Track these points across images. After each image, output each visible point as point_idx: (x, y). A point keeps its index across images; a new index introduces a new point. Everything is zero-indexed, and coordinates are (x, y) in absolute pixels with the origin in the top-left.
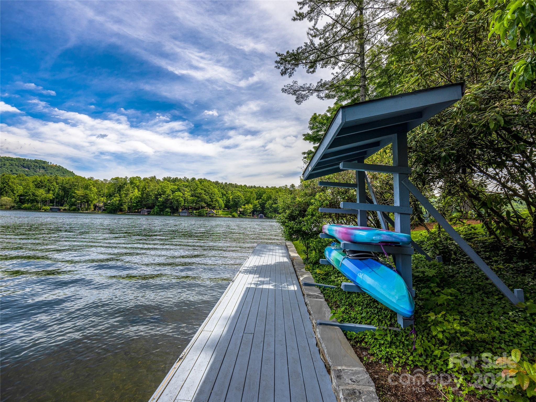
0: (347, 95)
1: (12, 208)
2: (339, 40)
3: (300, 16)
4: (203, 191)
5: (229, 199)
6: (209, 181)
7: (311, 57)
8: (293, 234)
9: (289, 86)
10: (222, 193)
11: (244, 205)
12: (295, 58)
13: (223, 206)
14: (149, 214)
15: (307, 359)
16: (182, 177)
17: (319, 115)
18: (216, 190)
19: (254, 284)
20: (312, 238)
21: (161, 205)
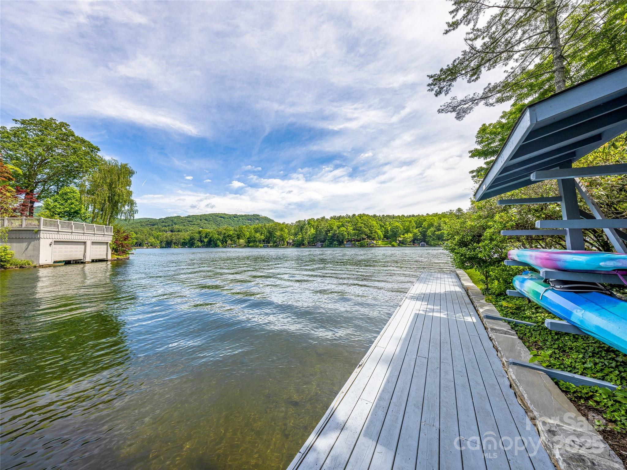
0: (532, 90)
1: (245, 247)
2: (512, 28)
3: (454, 25)
4: (363, 225)
5: (388, 229)
6: (368, 215)
7: (472, 64)
8: (465, 262)
9: (446, 104)
10: (380, 225)
11: (403, 235)
12: (452, 72)
13: (382, 236)
14: (322, 247)
15: (498, 399)
16: (345, 215)
17: (490, 125)
18: (374, 223)
19: (423, 311)
20: (492, 265)
21: (330, 239)
